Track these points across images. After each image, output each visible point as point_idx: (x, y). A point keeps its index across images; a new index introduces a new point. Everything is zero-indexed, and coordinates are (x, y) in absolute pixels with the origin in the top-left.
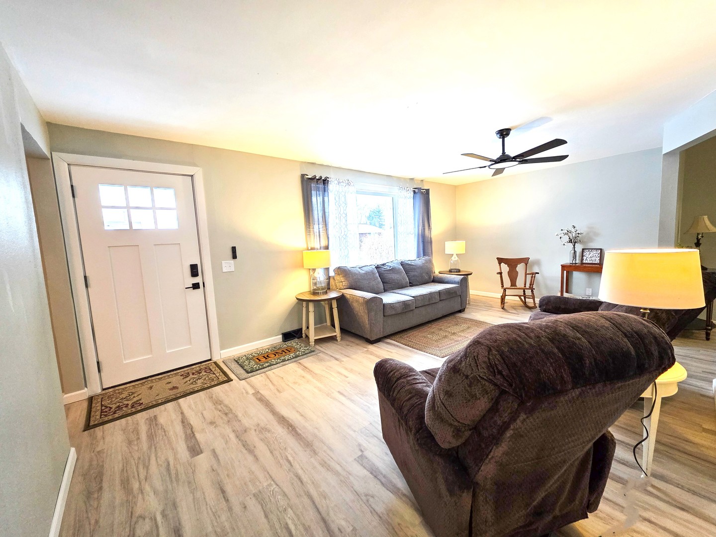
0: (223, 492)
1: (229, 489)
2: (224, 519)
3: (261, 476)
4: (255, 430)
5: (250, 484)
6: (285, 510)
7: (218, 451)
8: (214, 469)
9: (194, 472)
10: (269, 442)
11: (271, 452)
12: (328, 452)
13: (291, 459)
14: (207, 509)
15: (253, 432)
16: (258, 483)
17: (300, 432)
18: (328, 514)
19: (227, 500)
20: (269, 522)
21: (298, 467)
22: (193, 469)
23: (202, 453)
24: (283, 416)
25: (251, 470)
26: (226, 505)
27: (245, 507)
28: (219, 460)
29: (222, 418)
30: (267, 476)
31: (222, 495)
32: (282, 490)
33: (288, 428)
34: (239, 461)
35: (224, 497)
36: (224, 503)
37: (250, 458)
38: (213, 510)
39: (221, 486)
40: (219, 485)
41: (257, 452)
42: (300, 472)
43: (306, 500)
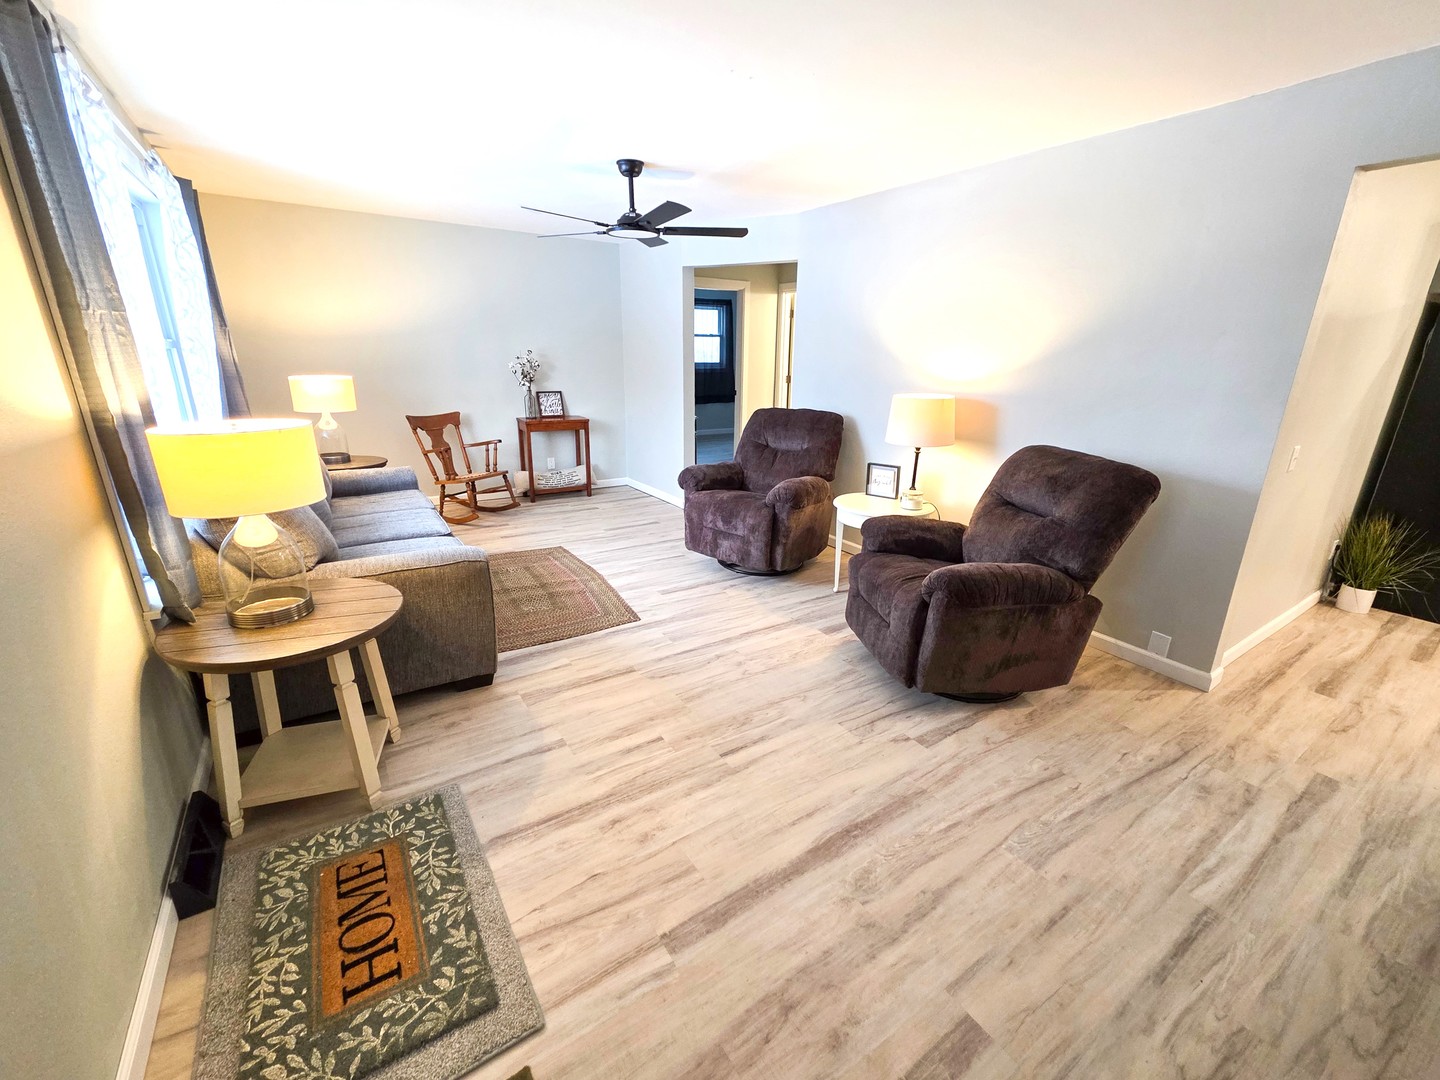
0: (1053, 922)
1: (1042, 914)
2: (1099, 903)
3: (993, 868)
4: (863, 903)
5: (1018, 882)
6: (1045, 824)
7: (950, 974)
8: (1008, 961)
9: (1031, 1010)
10: (903, 867)
11: (933, 858)
12: (915, 776)
13: (943, 825)
14: (1099, 939)
15: (871, 908)
16: (1014, 867)
17: (867, 815)
18: (1030, 779)
19: (1066, 909)
20: (1072, 841)
21: (959, 814)
22: (1023, 1015)
23: (967, 1017)
24: (810, 851)
25: (989, 885)
26: (1074, 909)
27: (1064, 877)
28: (978, 962)
29: (808, 1018)
30: (994, 854)
31: (1060, 923)
32: (1013, 831)
33: (855, 837)
34: (972, 914)
35: (1063, 916)
36: (1071, 913)
37: (958, 893)
38: (1093, 926)
39: (1042, 931)
40: (1041, 935)
41: (941, 882)
42: (969, 811)
43: (1020, 801)
